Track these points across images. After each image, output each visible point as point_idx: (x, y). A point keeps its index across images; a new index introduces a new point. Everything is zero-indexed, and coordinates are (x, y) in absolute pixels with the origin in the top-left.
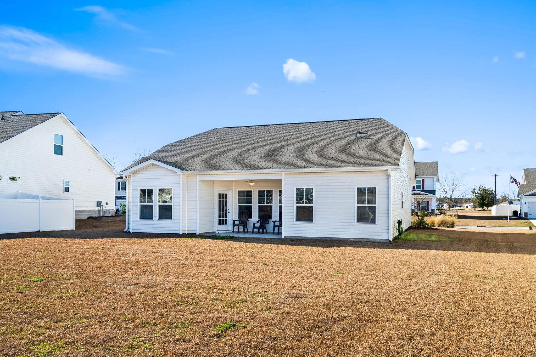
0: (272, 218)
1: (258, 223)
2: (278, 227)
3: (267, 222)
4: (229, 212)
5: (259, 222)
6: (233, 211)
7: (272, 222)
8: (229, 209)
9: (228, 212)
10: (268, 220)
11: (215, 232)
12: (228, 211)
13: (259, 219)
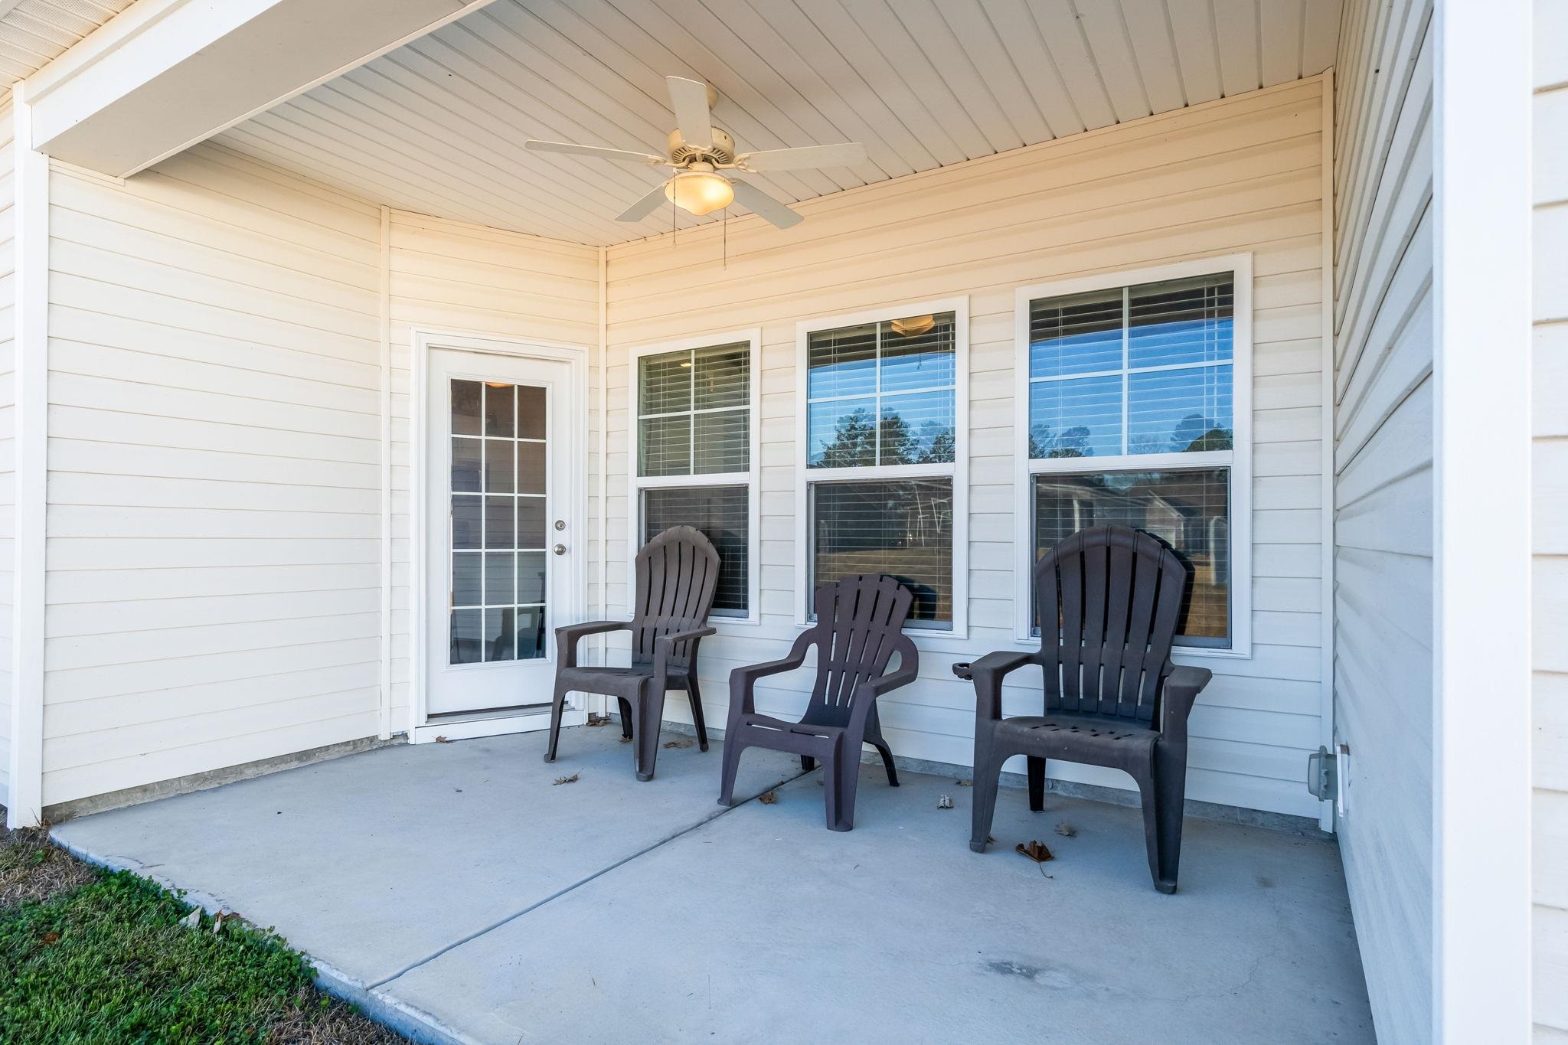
0: (949, 617)
1: (793, 663)
2: (1026, 756)
3: (894, 667)
4: (561, 551)
5: (813, 649)
6: (591, 542)
7: (963, 671)
8: (560, 525)
9: (550, 550)
10: (907, 639)
11: (405, 736)
12: (552, 537)
13: (809, 619)
